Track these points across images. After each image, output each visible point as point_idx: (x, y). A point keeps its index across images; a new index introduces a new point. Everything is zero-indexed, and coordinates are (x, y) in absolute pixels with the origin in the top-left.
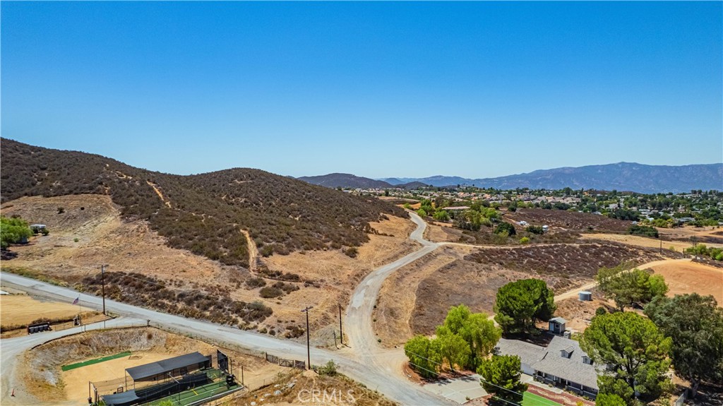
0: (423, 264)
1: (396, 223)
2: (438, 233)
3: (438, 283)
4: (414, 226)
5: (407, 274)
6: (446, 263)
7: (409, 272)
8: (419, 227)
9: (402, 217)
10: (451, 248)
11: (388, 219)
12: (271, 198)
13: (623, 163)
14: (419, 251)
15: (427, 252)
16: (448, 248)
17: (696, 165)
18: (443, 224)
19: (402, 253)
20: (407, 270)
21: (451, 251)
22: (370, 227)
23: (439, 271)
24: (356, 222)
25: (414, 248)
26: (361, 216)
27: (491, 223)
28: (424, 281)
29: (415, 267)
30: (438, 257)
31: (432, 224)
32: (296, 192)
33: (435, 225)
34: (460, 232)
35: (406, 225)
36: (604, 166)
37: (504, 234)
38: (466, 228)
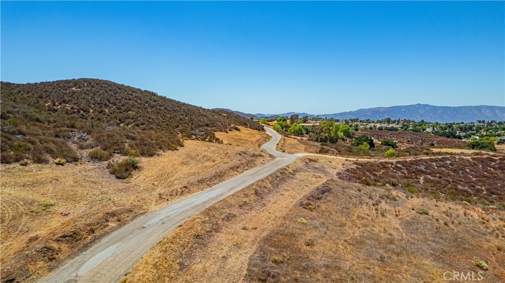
0: (270, 191)
1: (248, 134)
2: (294, 145)
3: (301, 243)
4: (268, 138)
5: (229, 218)
6: (313, 187)
7: (235, 211)
8: (273, 139)
9: (256, 129)
10: (315, 161)
11: (239, 130)
12: (105, 105)
13: (419, 105)
14: (267, 164)
15: (279, 167)
16: (311, 160)
17: (467, 107)
18: (299, 138)
19: (235, 168)
20: (231, 206)
21: (317, 165)
22: (214, 137)
23: (301, 204)
24: (200, 131)
25: (259, 160)
26: (207, 125)
27: (345, 138)
28: (267, 240)
29: (253, 197)
30: (298, 175)
31: (288, 137)
32: (139, 101)
33: (291, 137)
34: (319, 144)
35: (258, 137)
36: (406, 107)
37: (365, 146)
38: (323, 141)
